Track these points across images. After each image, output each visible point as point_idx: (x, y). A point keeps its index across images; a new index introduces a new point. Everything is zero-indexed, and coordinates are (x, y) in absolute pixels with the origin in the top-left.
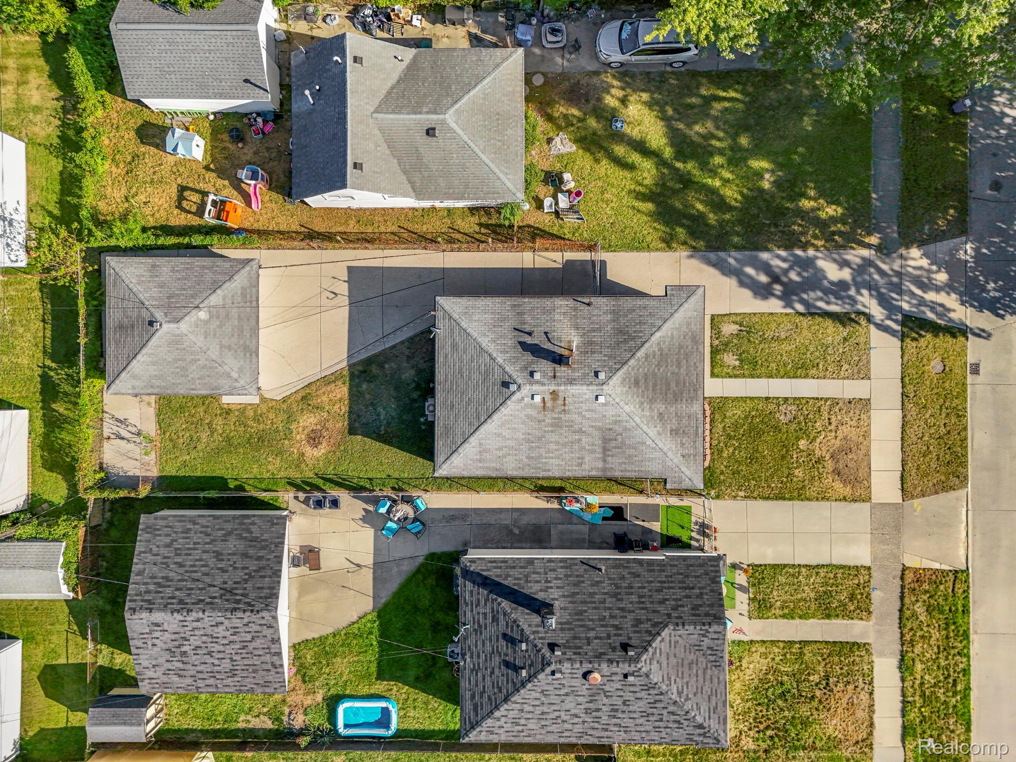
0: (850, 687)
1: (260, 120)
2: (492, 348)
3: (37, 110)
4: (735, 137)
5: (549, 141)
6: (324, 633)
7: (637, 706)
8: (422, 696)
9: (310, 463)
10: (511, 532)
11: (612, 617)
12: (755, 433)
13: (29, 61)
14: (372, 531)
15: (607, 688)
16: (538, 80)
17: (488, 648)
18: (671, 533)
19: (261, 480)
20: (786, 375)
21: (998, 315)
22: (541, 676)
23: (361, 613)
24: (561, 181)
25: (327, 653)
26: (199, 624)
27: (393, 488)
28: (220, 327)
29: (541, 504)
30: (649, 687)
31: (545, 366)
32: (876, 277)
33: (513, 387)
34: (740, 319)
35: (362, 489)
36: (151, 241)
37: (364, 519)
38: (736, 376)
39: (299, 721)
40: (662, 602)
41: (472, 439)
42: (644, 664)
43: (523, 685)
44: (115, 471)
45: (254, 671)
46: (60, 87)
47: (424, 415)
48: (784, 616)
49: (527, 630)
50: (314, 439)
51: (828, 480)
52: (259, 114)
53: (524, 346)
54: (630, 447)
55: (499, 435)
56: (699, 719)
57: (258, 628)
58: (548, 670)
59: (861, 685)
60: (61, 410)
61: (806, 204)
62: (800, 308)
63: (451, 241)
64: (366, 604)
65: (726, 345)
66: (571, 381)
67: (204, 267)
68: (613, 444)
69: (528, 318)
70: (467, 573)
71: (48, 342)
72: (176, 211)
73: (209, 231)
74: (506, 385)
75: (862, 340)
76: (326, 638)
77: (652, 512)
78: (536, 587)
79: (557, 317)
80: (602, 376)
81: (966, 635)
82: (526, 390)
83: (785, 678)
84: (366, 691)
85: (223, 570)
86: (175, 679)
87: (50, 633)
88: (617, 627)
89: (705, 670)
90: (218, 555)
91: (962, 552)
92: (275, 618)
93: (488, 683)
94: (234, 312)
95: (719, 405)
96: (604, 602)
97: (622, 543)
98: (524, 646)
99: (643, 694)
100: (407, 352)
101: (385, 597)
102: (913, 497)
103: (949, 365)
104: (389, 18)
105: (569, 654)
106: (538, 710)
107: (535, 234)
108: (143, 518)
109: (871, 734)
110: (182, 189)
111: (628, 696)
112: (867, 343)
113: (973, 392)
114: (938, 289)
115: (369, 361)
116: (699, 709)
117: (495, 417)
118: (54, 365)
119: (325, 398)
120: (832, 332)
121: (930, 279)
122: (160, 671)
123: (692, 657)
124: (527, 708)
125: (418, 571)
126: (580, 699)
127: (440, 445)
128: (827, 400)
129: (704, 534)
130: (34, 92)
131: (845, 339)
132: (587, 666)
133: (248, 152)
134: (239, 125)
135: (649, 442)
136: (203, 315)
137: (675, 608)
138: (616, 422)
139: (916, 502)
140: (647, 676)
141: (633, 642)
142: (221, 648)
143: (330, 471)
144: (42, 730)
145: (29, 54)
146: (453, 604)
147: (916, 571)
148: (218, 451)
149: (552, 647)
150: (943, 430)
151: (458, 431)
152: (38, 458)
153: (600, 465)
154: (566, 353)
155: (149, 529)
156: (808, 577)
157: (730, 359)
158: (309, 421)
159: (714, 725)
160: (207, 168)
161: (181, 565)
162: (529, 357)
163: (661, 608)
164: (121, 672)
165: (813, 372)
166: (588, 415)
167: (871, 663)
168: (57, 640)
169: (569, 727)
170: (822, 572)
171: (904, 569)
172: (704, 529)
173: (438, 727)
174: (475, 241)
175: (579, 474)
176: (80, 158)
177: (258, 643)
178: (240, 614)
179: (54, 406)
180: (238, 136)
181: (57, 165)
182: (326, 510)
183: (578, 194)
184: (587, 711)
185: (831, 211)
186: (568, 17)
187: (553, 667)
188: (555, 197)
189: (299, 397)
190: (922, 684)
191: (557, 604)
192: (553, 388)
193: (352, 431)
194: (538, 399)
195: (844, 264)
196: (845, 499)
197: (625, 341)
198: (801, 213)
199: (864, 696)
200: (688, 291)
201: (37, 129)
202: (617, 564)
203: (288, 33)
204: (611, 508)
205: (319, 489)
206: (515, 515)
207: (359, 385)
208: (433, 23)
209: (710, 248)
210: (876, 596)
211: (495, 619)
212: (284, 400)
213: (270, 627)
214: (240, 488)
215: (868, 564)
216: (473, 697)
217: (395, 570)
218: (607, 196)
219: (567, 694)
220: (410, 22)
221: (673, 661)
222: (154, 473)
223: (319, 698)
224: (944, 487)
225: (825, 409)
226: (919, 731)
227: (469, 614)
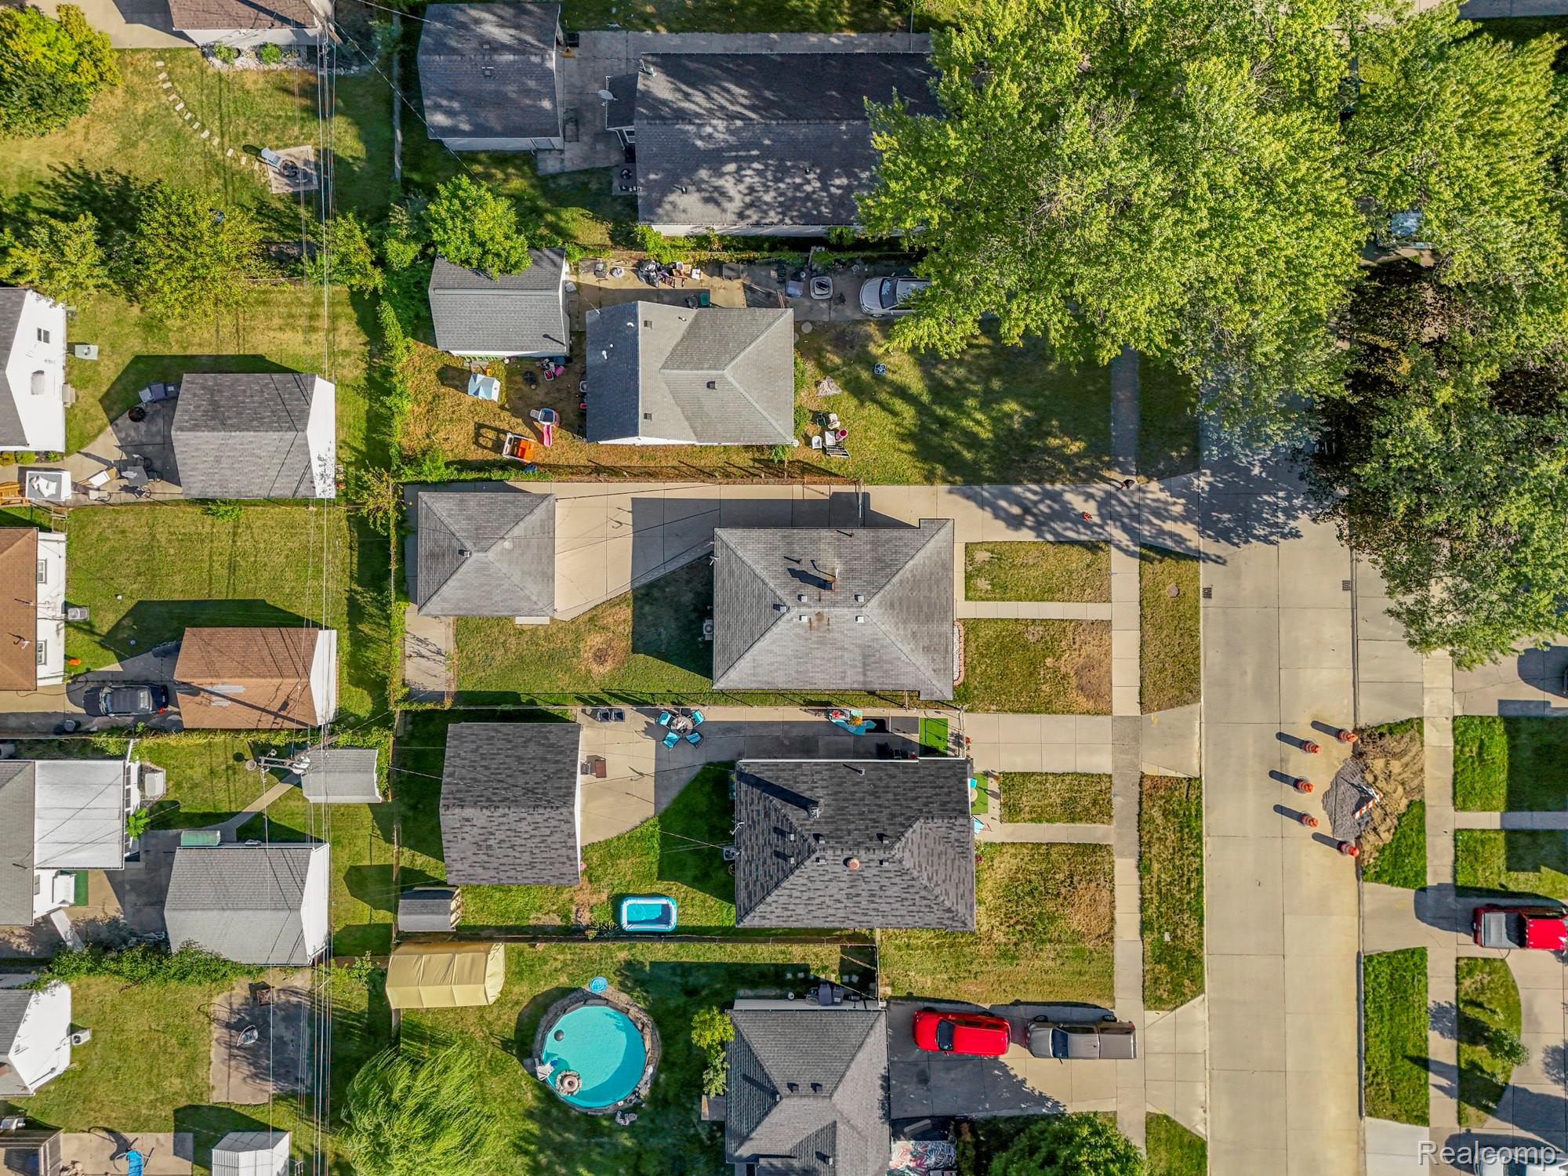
0: (1093, 885)
1: (552, 365)
2: (764, 575)
3: (346, 353)
4: (987, 381)
5: (817, 384)
6: (609, 837)
7: (893, 891)
8: (700, 895)
9: (597, 679)
10: (782, 743)
11: (870, 812)
12: (1005, 651)
13: (339, 309)
14: (653, 742)
15: (865, 874)
16: (807, 328)
17: (761, 841)
18: (929, 744)
19: (551, 695)
20: (1034, 599)
21: (1234, 544)
22: (807, 863)
23: (643, 818)
24: (828, 421)
25: (612, 856)
26: (504, 820)
27: (673, 703)
28: (522, 555)
29: (809, 717)
30: (903, 873)
31: (811, 590)
32: (1118, 509)
33: (783, 609)
34: (992, 547)
35: (646, 703)
36: (455, 476)
37: (646, 732)
38: (988, 600)
39: (585, 918)
40: (915, 799)
41: (747, 655)
42: (897, 851)
43: (792, 872)
44: (416, 686)
45: (552, 864)
46: (367, 333)
47: (701, 634)
48: (1032, 820)
49: (795, 823)
50: (600, 657)
51: (1073, 695)
52: (551, 359)
53: (794, 573)
54: (887, 662)
55: (771, 652)
56: (948, 904)
57: (556, 823)
58: (813, 857)
59: (1103, 883)
60: (367, 630)
61: (1054, 442)
62: (1050, 537)
63: (727, 475)
64: (649, 810)
65: (979, 571)
66: (834, 604)
67: (506, 502)
68: (872, 659)
69: (797, 548)
70: (742, 776)
71: (355, 567)
72: (473, 447)
73: (504, 466)
74: (777, 607)
75: (1104, 566)
76: (611, 841)
77: (912, 724)
78: (805, 786)
79: (822, 546)
80: (861, 599)
81: (1199, 837)
82: (794, 611)
83: (1033, 877)
84: (647, 890)
85: (524, 772)
86: (480, 870)
87: (355, 837)
88: (875, 821)
89: (953, 860)
90: (519, 759)
91: (1196, 761)
92: (572, 814)
93: (761, 872)
94: (534, 542)
95: (972, 626)
96: (863, 799)
97: (883, 751)
98: (792, 837)
99: (897, 880)
100: (686, 577)
101: (665, 804)
102: (1151, 711)
103: (1182, 589)
104: (671, 273)
105: (832, 843)
106: (806, 896)
107: (806, 470)
108: (451, 727)
109: (1112, 928)
110: (479, 427)
111: (885, 882)
112: (1108, 569)
113: (1206, 615)
114: (1175, 519)
115: (651, 586)
116: (947, 894)
117: (768, 635)
118: (360, 589)
119: (610, 620)
120: (1077, 558)
121: (1166, 510)
122: (467, 863)
123: (942, 848)
124: (795, 894)
125: (696, 780)
126: (842, 885)
127: (717, 660)
128: (1071, 621)
129: (959, 745)
130: (344, 338)
131: (1088, 566)
132: (847, 854)
133: (539, 393)
134: (532, 368)
135: (904, 658)
136: (507, 544)
137: (926, 805)
138: (873, 640)
139: (1153, 715)
140: (900, 862)
141: (888, 833)
142: (523, 842)
143: (615, 687)
144: (348, 926)
145: (340, 303)
146: (728, 809)
147: (1152, 778)
148: (512, 668)
149: (817, 837)
150: (1177, 650)
151: (734, 648)
152: (345, 675)
153: (861, 678)
154: (830, 579)
155: (458, 737)
156: (1055, 784)
157: (983, 584)
158: (596, 640)
159: (961, 909)
160: (502, 407)
161: (486, 768)
162: (797, 582)
163: (913, 805)
164: (421, 873)
165: (1059, 595)
166: (848, 633)
167: (1112, 863)
168: (362, 844)
169: (832, 911)
170: (1068, 779)
171: (1143, 776)
172: (958, 740)
173: (713, 923)
174: (749, 475)
175: (843, 687)
176: (388, 401)
177: (556, 837)
178: (541, 811)
179: (360, 627)
180: (531, 379)
181: (363, 404)
182: (612, 723)
183: (843, 433)
184: (849, 896)
185: (1076, 447)
186: (835, 271)
187: (817, 854)
188: (822, 435)
189: (586, 618)
190: (1159, 882)
191: (822, 801)
192: (818, 610)
193: (635, 650)
194: (805, 619)
195: (1090, 496)
196: (1088, 712)
197: (883, 569)
198: (1048, 451)
199: (1105, 893)
200: (940, 523)
201: (345, 372)
202: (876, 767)
203: (578, 285)
204: (874, 720)
205: (604, 703)
206: (786, 727)
207: (642, 608)
208: (711, 276)
209: (967, 483)
210: (1117, 801)
211: (767, 815)
212: (573, 621)
213: (567, 822)
214: (532, 702)
215: (1109, 772)
216: (747, 886)
217: (675, 778)
218: (870, 434)
219: (830, 880)
220: (690, 276)
221: (924, 850)
222: (453, 689)
223: (604, 897)
224: (1178, 702)
225: (1070, 629)
226: (1156, 926)
227: (743, 812)
